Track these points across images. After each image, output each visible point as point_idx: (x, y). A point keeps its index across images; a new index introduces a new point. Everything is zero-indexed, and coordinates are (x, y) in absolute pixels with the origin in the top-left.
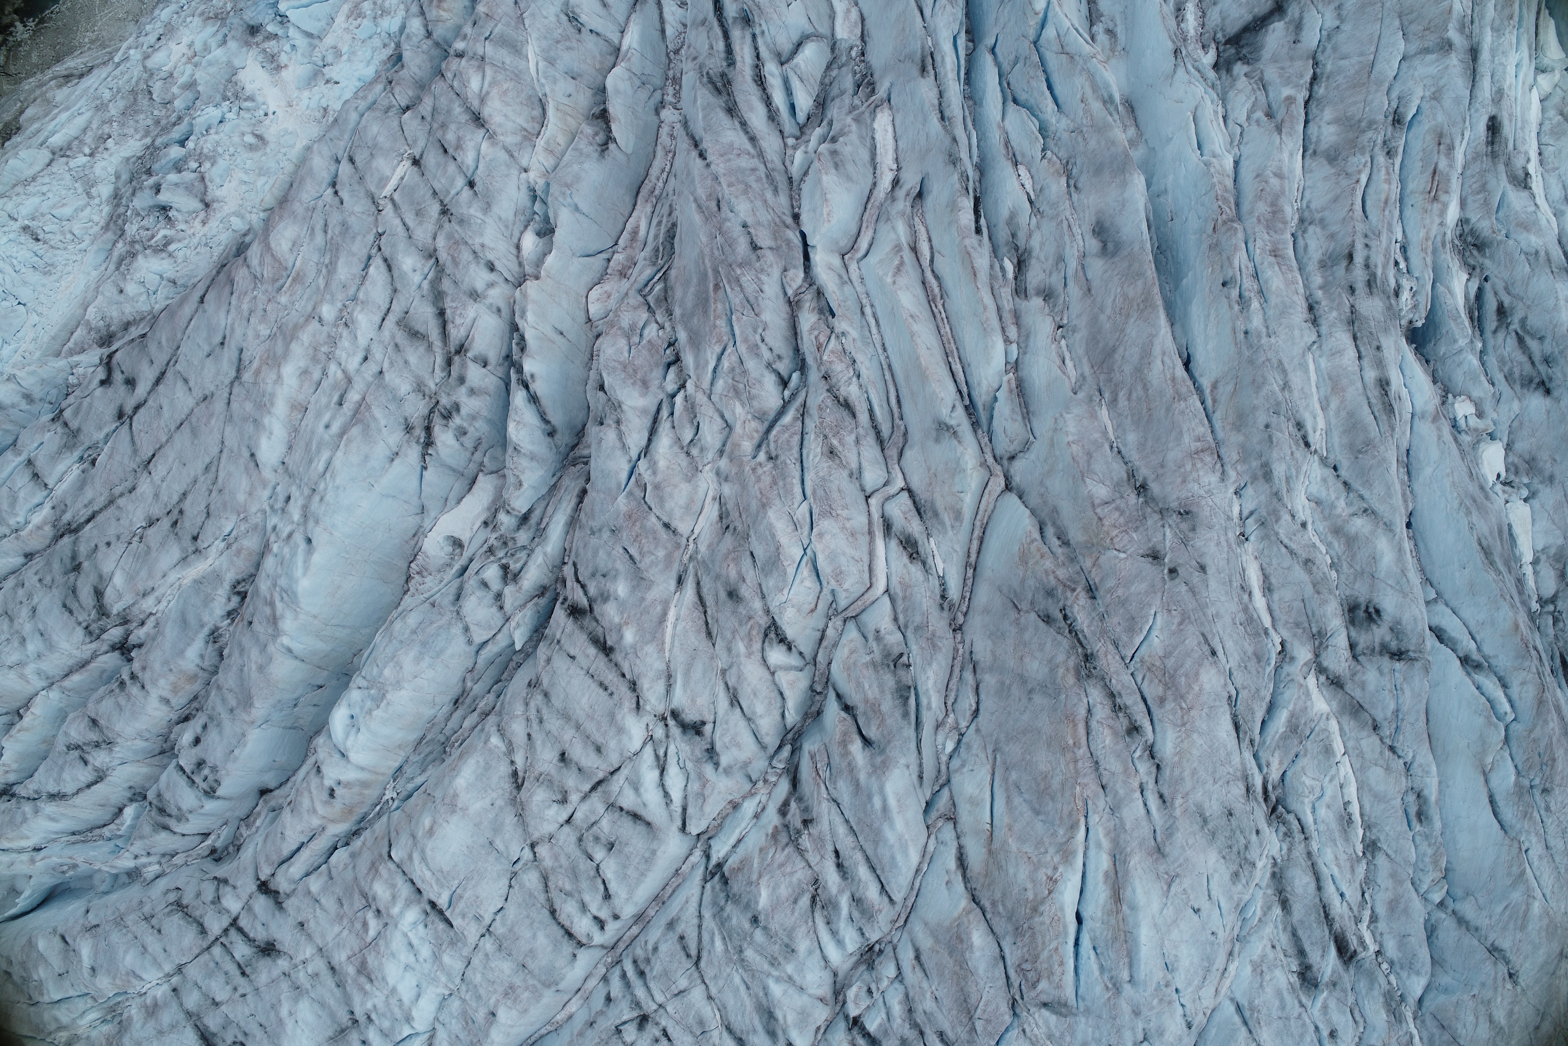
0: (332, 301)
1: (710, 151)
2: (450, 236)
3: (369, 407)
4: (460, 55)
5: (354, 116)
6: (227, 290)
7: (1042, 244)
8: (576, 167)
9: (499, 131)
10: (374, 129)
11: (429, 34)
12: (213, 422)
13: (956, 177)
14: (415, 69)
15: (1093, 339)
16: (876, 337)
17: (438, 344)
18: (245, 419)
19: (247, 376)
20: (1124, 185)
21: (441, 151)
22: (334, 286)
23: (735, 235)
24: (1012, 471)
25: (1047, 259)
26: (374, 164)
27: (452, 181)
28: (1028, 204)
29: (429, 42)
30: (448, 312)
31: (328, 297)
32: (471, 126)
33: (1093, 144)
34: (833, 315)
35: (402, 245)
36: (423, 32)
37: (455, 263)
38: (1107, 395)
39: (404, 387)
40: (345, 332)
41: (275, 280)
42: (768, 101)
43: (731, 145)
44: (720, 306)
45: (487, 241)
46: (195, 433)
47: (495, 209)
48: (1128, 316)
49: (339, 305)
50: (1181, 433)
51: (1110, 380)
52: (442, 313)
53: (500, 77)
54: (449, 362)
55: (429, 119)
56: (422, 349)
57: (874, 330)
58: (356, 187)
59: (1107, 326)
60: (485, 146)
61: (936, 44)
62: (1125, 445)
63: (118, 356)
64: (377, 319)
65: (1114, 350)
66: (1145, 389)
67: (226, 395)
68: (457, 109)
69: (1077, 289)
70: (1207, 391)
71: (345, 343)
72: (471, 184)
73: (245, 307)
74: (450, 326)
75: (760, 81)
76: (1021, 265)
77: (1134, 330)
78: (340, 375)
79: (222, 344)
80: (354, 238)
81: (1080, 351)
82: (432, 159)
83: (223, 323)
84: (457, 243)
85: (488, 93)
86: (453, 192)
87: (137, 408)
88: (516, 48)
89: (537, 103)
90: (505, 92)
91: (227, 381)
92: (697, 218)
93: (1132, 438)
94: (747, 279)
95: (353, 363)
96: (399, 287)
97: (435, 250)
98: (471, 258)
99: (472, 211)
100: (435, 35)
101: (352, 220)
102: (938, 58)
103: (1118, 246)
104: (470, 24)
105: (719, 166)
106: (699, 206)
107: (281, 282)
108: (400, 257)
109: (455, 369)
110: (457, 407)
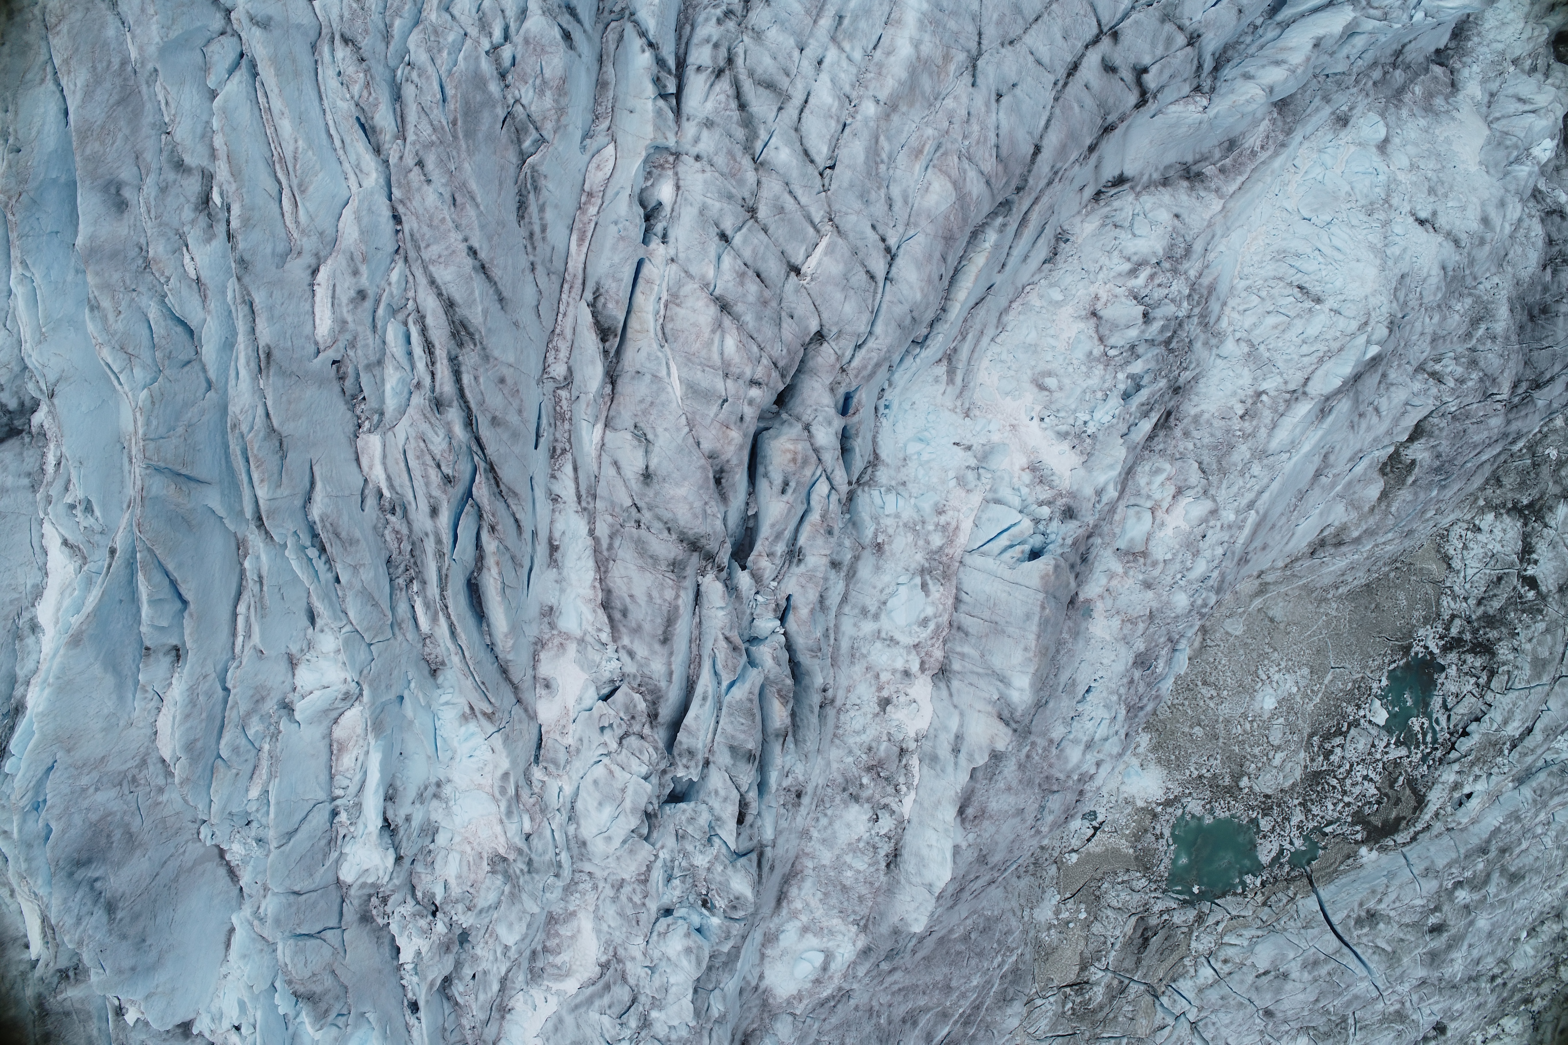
0: (866, 121)
1: (464, 254)
2: (741, 182)
3: (808, 12)
4: (754, 383)
5: (879, 329)
6: (1004, 151)
7: (180, 208)
8: (616, 260)
9: (699, 292)
10: (849, 309)
11: (807, 427)
12: (995, 16)
13: (241, 246)
14: (817, 385)
15: (136, 115)
16: (329, 117)
17: (743, 77)
18: (954, 13)
19: (961, 57)
20: (92, 238)
21: (763, 275)
22: (865, 135)
23: (437, 171)
24: (223, 22)
25: (177, 195)
26: (841, 267)
27: (745, 241)
28: (190, 242)
29: (805, 418)
30: (734, 105)
31: (872, 124)
32: (730, 298)
33: (116, 276)
34: (358, 119)
35: (794, 175)
36: (813, 429)
37: (731, 154)
38: (129, 68)
39: (773, 34)
40: (847, 88)
41: (945, 154)
42: (424, 331)
43: (447, 265)
44: (452, 107)
45: (700, 177)
46: (1018, 9)
47: (695, 211)
48: (103, 127)
49: (859, 117)
50: (69, 32)
51: (125, 79)
52: (742, 106)
53: (704, 353)
54: (730, 61)
55: (783, 314)
56: (759, 71)
57: (331, 123)
58: (860, 244)
59: (122, 123)
60: (711, 273)
61: (255, 379)
62: (117, 28)
63: (1133, 98)
64: (812, 100)
65: (118, 103)
66: (94, 68)
67: (984, 42)
68: (749, 318)
69: (149, 159)
70: (49, 77)
71: (846, 78)
72: (724, 237)
73: (975, 128)
74: (731, 92)
75: (429, 348)
76: (206, 200)
77: (97, 114)
78: (847, 46)
79: (999, 96)
80: (852, 185)
81: (148, 106)
82: (773, 268)
83: (1002, 114)
84: (733, 174)
85: (713, 331)
86: (744, 230)
87: (1096, 41)
88: (693, 390)
89: (669, 337)
90: (698, 337)
91: (986, 56)
92: (473, 186)
93: (111, 32)
94: (426, 131)
95: (832, 55)
96: (793, 133)
97: (756, 170)
98: (715, 159)
99: (718, 205)
100: (799, 426)
101: (857, 205)
102: (253, 365)
103: (106, 188)
104: (747, 419)
105: (455, 238)
106: (473, 199)
107: (938, 154)
108: (795, 162)
109: (723, 53)
110: (719, 22)
